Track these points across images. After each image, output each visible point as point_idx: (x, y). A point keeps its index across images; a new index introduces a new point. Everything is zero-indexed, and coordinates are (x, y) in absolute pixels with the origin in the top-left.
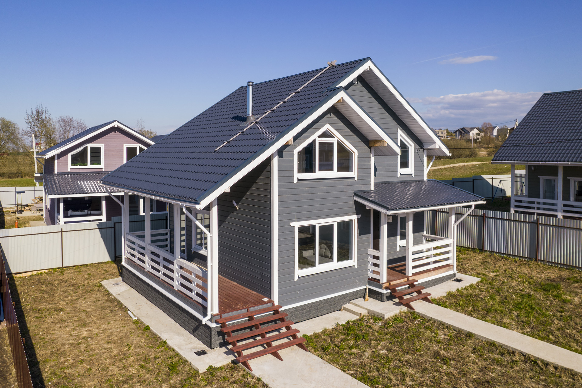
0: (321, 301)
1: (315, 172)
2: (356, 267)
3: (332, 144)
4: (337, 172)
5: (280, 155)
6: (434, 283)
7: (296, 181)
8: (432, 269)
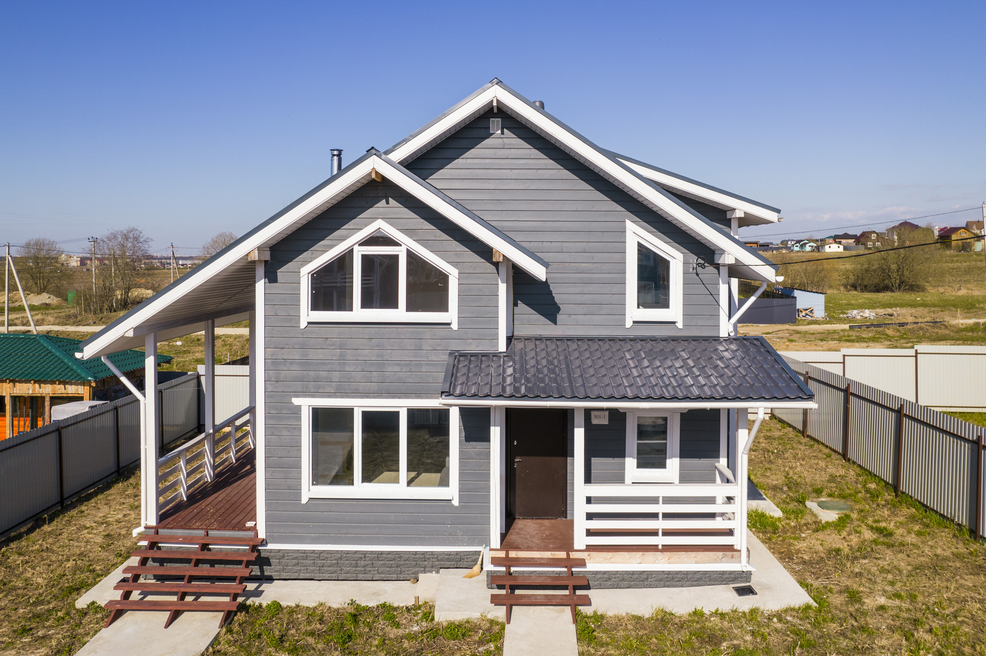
0: (365, 553)
1: (351, 309)
2: (456, 503)
3: (395, 258)
4: (407, 310)
5: (271, 277)
6: (661, 580)
7: (303, 325)
8: (660, 547)
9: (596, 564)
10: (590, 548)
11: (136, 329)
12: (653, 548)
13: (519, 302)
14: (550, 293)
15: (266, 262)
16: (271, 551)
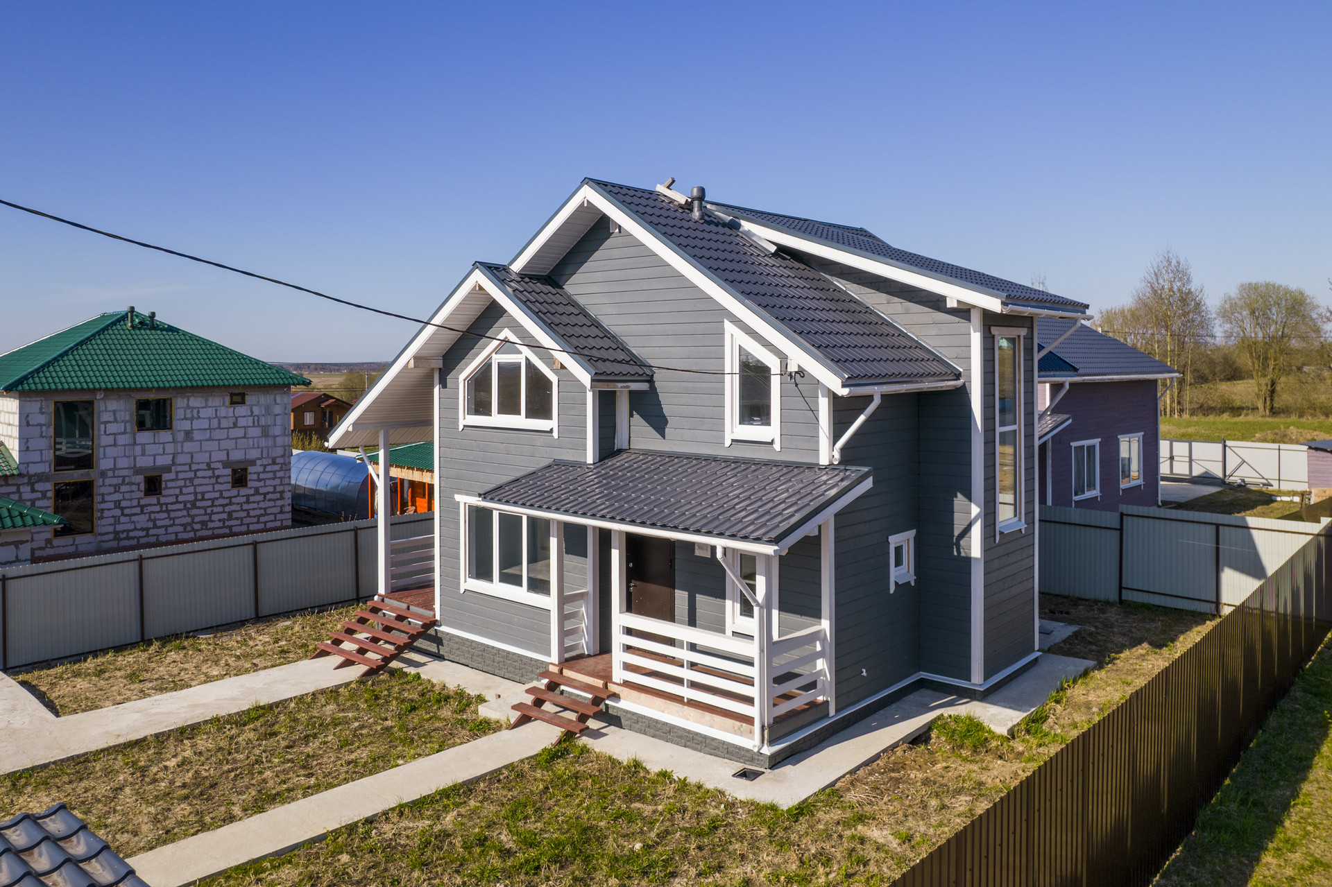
1: (491, 415)
3: (517, 366)
4: (526, 418)
5: (443, 384)
6: (681, 737)
7: (461, 428)
8: (686, 700)
9: (629, 703)
10: (627, 684)
11: (354, 424)
12: (678, 699)
13: (634, 413)
14: (659, 404)
15: (440, 369)
16: (443, 632)
